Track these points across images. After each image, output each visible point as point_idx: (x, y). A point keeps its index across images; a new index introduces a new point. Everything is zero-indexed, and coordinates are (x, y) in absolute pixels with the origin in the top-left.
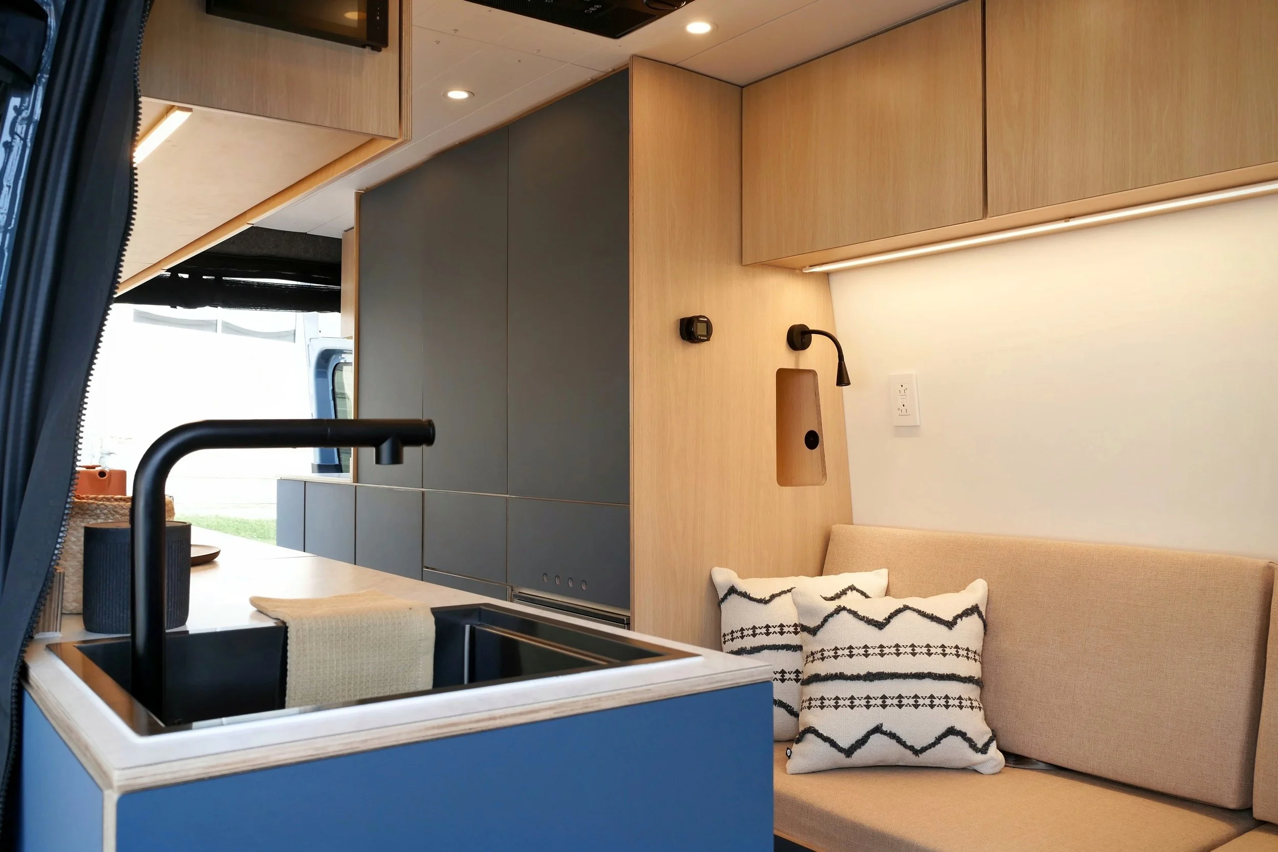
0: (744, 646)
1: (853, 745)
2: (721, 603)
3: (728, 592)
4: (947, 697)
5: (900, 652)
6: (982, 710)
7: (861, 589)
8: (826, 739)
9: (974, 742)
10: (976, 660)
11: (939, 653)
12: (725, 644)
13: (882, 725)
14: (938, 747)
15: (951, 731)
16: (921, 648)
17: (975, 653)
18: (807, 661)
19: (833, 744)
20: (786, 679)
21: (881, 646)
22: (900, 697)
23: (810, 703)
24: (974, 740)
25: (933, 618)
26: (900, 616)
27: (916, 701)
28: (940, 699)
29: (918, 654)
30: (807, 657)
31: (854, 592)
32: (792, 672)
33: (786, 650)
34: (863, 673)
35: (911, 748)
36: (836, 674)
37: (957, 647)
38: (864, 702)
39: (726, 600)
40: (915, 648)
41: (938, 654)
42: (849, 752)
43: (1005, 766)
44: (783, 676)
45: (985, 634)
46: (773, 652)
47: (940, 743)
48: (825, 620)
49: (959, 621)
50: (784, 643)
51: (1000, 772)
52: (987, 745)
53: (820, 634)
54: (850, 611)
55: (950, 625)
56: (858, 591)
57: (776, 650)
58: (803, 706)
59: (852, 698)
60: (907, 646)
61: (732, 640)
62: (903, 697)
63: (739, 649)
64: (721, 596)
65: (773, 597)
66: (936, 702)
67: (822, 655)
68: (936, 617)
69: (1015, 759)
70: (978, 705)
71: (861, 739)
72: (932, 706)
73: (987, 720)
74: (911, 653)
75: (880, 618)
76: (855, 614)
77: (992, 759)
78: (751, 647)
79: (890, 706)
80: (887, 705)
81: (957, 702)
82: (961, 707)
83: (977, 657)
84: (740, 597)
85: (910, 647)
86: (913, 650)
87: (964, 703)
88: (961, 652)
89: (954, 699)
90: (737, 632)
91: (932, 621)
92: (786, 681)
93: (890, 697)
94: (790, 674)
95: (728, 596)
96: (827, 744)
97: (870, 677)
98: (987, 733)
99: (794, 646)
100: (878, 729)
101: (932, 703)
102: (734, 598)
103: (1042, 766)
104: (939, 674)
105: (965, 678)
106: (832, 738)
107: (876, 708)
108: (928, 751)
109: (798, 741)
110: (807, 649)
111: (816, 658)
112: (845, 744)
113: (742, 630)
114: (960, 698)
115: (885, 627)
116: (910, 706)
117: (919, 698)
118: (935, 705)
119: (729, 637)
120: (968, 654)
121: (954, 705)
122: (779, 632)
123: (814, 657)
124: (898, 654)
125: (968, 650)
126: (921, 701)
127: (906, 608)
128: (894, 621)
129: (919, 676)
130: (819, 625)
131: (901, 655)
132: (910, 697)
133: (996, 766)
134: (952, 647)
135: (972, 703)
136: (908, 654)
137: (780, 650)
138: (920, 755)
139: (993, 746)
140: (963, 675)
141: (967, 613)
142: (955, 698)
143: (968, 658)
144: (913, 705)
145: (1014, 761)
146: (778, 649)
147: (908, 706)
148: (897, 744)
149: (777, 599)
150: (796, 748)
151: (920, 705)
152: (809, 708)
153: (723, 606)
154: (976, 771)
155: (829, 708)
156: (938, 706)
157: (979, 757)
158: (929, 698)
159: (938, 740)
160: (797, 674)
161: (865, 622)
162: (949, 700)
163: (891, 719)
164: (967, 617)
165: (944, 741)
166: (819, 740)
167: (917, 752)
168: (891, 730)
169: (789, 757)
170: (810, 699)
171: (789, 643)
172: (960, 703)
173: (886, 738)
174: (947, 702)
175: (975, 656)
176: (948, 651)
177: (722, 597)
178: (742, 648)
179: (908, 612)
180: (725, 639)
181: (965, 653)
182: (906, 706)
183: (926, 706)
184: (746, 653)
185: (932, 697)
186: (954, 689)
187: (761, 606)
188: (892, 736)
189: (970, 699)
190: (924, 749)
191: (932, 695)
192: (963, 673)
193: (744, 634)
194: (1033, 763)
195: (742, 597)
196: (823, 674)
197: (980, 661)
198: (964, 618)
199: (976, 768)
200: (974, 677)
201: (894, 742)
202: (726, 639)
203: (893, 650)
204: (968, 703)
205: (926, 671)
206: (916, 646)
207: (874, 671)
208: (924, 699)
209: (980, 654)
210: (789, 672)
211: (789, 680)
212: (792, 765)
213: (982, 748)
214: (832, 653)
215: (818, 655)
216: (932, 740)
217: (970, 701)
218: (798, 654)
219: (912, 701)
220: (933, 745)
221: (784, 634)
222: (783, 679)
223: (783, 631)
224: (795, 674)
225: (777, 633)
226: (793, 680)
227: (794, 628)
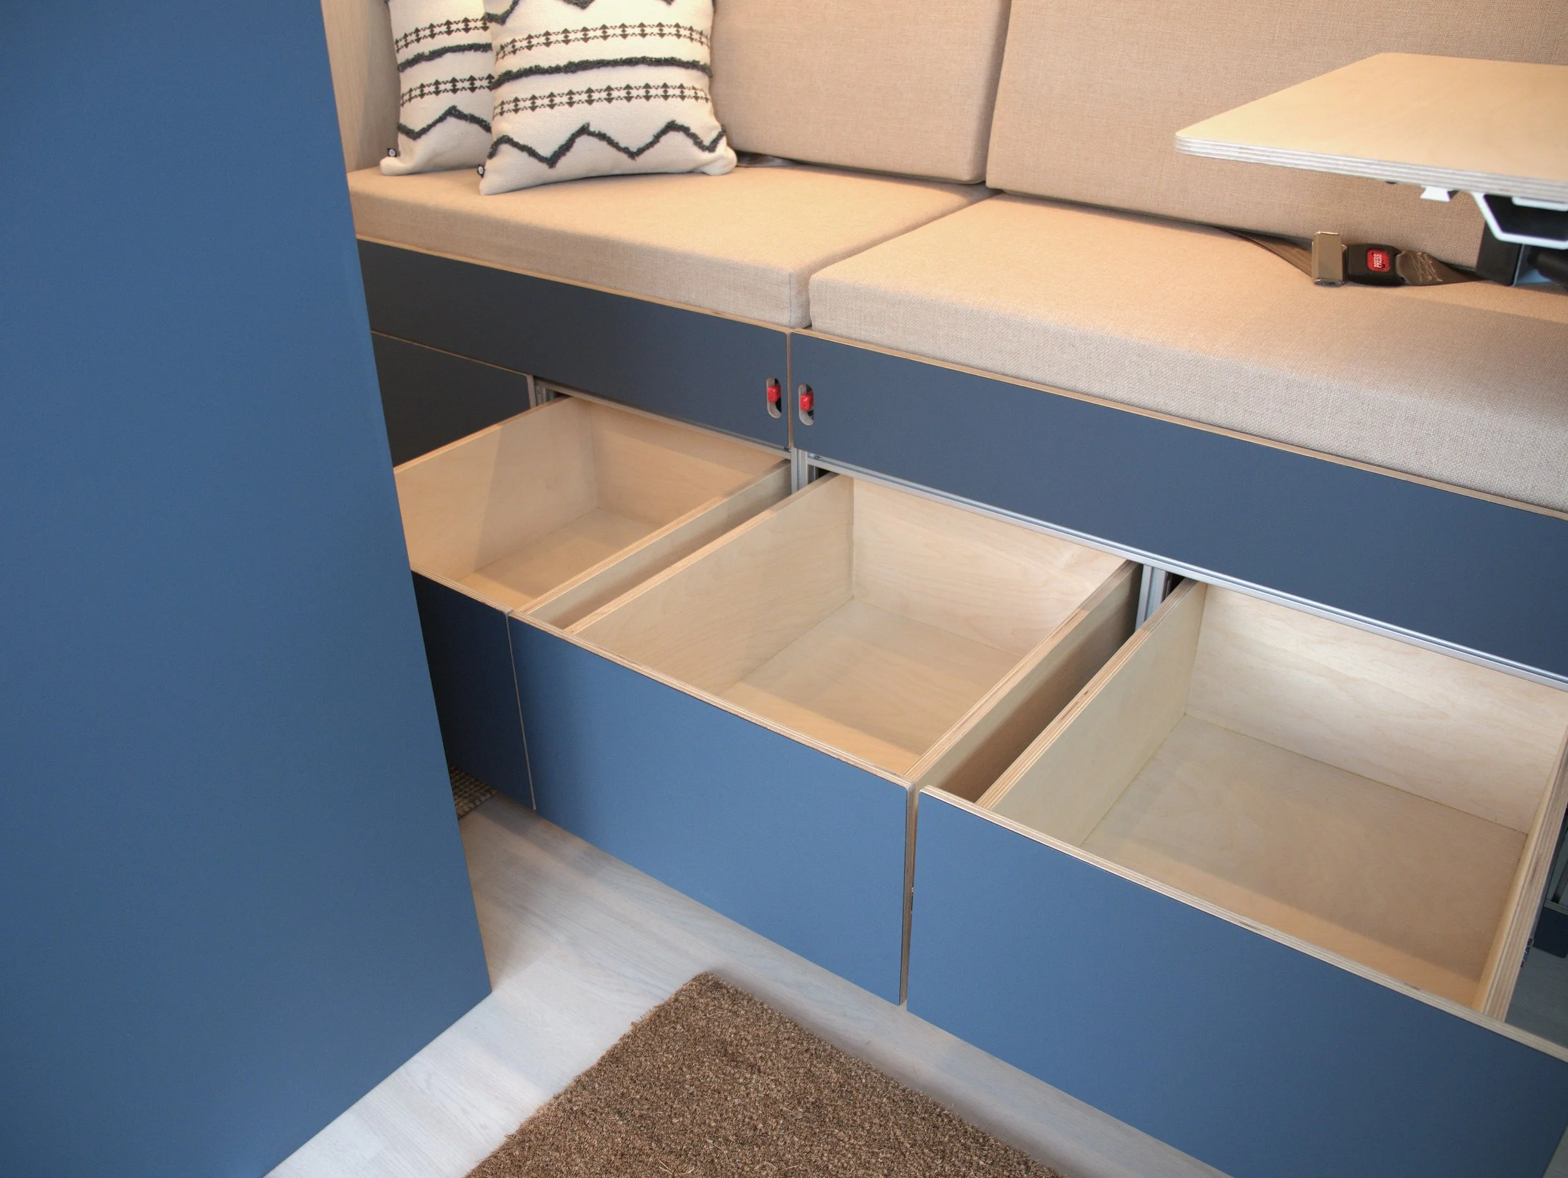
0: (421, 52)
1: (555, 152)
5: (607, 34)
6: (710, 104)
8: (523, 148)
9: (699, 138)
10: (702, 43)
11: (655, 33)
12: (398, 53)
13: (588, 124)
14: (657, 146)
15: (672, 127)
16: (633, 28)
17: (701, 34)
18: (497, 58)
19: (532, 153)
20: (476, 88)
21: (585, 30)
22: (609, 89)
23: (502, 108)
24: (699, 136)
27: (629, 93)
28: (657, 89)
29: (629, 36)
30: (498, 54)
32: (483, 78)
33: (474, 51)
34: (563, 63)
35: (626, 150)
36: (531, 68)
37: (677, 26)
38: (565, 99)
40: (626, 29)
41: (654, 35)
42: (552, 161)
43: (737, 166)
44: (472, 84)
45: (715, 12)
46: (458, 56)
47: (658, 142)
48: (515, 3)
50: (470, 42)
51: (731, 172)
52: (715, 142)
53: (510, 22)
57: (461, 52)
58: (495, 115)
59: (552, 95)
60: (616, 26)
61: (406, 45)
62: (612, 90)
63: (415, 55)
66: (653, 92)
67: (514, 46)
69: (748, 158)
70: (704, 96)
71: (565, 145)
72: (648, 97)
73: (717, 114)
74: (621, 35)
77: (721, 158)
78: (430, 52)
79: (597, 101)
80: (593, 101)
81: (677, 92)
82: (683, 97)
83: (704, 40)
85: (619, 27)
86: (624, 31)
87: (687, 92)
88: (682, 32)
89: (674, 88)
90: (411, 35)
92: (477, 90)
93: (597, 90)
94: (481, 80)
96: (525, 155)
97: (573, 68)
98: (715, 128)
99: (482, 45)
100: (584, 130)
101: (647, 94)
103: (778, 161)
104: (655, 58)
105: (687, 63)
106: (529, 146)
107: (581, 104)
108: (647, 153)
109: (491, 155)
110: (496, 45)
111: (507, 52)
112: (546, 151)
113: (417, 31)
114: (681, 87)
115: (588, 5)
116: (621, 99)
117: (632, 89)
118: (651, 96)
119: (402, 43)
121: (674, 95)
123: (504, 52)
124: (605, 37)
125: (691, 29)
126: (634, 93)
129: (631, 62)
130: (508, 10)
131: (609, 38)
132: (621, 88)
133: (725, 166)
134: (671, 25)
135: (696, 93)
136: (617, 36)
137: (466, 52)
138: (637, 159)
139: (723, 142)
140: (684, 59)
142: (676, 87)
143: (692, 39)
144: (625, 98)
145: (750, 161)
146: (463, 51)
147: (619, 99)
148: (609, 146)
150: (490, 164)
151: (632, 97)
152: (502, 113)
154: (704, 173)
155: (525, 111)
156: (655, 97)
157: (706, 156)
158: (644, 88)
159: (657, 138)
160: (490, 80)
161: (564, 1)
162: (668, 89)
163: (599, 116)
165: (664, 139)
166: (515, 151)
167: (633, 155)
168: (600, 130)
169: (482, 175)
170: (503, 103)
171: (477, 42)
172: (682, 92)
173: (594, 141)
174: (665, 92)
175: (701, 38)
176: (666, 30)
178: (418, 54)
180: (398, 46)
181: (687, 33)
182: (617, 99)
183: (641, 98)
184: (424, 60)
185: (647, 86)
186: (673, 76)
188: (602, 136)
189: (694, 88)
190: (641, 151)
191: (647, 84)
192: (685, 57)
193: (420, 37)
194: (768, 161)
196: (515, 70)
197: (707, 45)
199: (706, 169)
200: (699, 62)
201: (604, 144)
202: (400, 46)
203: (599, 33)
204: (692, 93)
205: (639, 56)
206: (627, 27)
207: (576, 60)
208: (638, 89)
209: (709, 37)
210: (479, 79)
211: (480, 88)
212: (485, 184)
213: (710, 146)
214: (525, 43)
215: (509, 49)
216: (650, 139)
217: (694, 91)
218: (489, 56)
219: (623, 93)
220: (651, 145)
221: (470, 31)
222: (472, 87)
223: (468, 27)
224: (488, 81)
225: (462, 30)
226: (485, 87)
227: (482, 20)
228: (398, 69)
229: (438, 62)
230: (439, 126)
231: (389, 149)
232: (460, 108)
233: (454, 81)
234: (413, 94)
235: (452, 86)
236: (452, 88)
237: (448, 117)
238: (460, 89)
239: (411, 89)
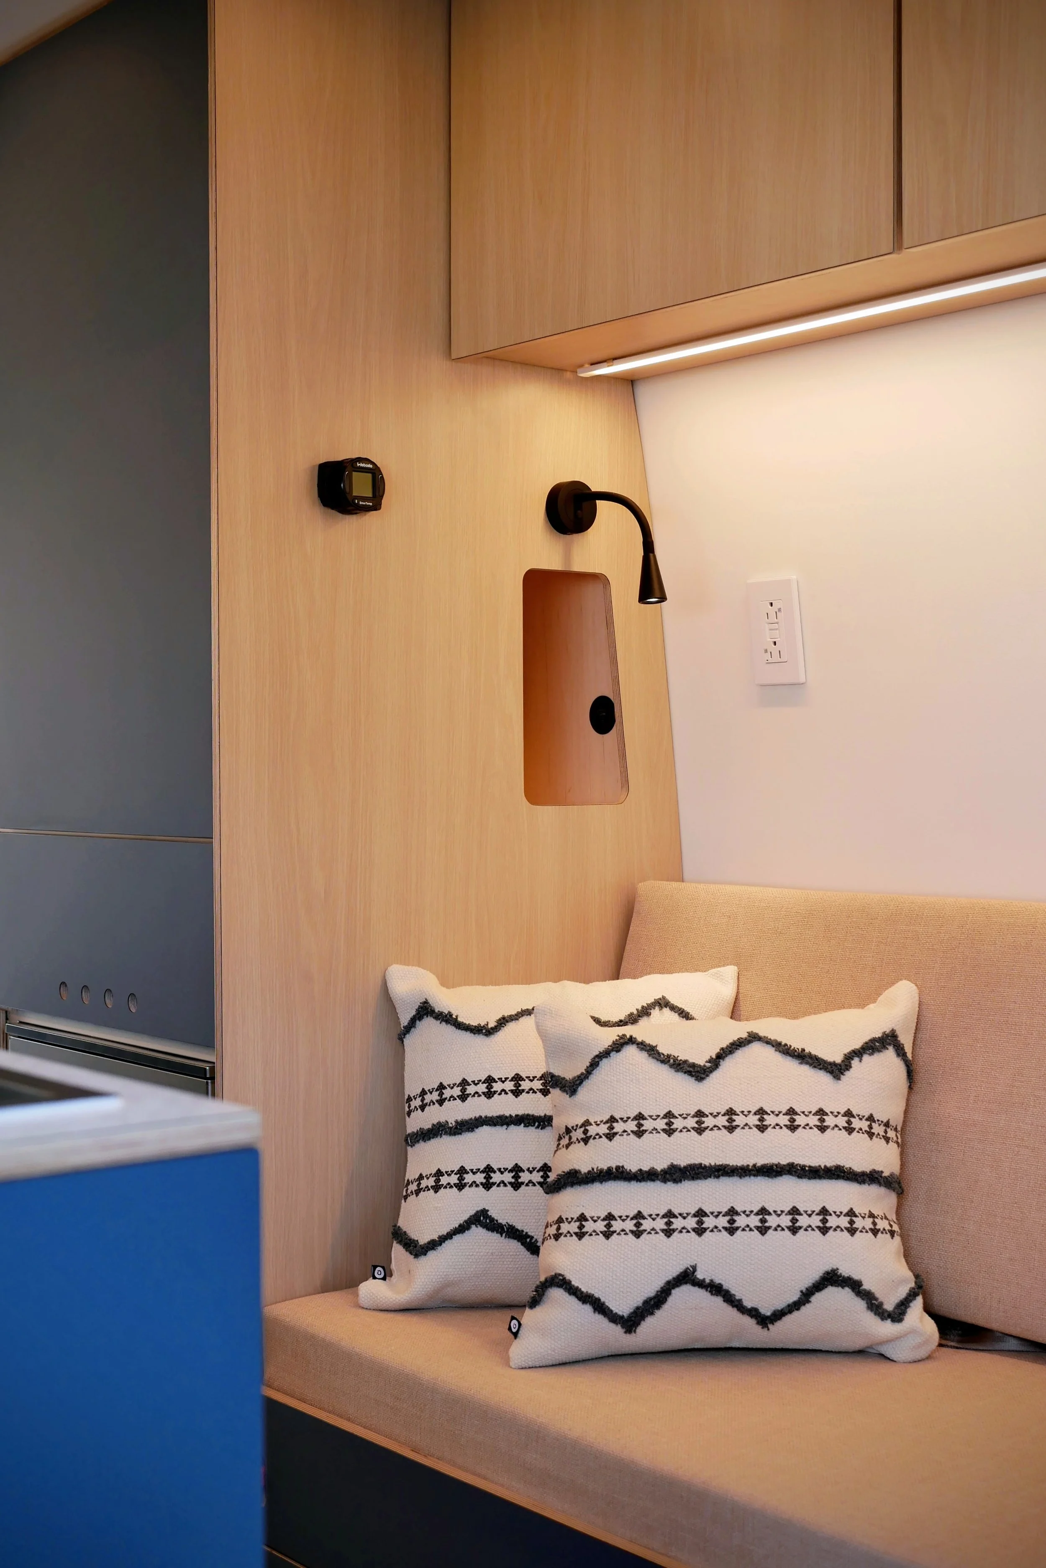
0: (443, 1120)
1: (638, 1308)
2: (405, 1035)
3: (417, 1014)
4: (824, 1212)
5: (734, 1124)
6: (897, 1238)
7: (680, 1006)
8: (585, 1298)
9: (876, 1299)
10: (887, 1140)
11: (811, 1125)
12: (409, 1116)
13: (694, 1268)
14: (805, 1309)
15: (832, 1279)
16: (777, 1115)
17: (887, 1125)
18: (559, 1144)
19: (599, 1307)
20: (522, 1183)
21: (700, 1114)
22: (732, 1212)
23: (559, 1228)
24: (877, 1295)
25: (803, 1057)
26: (740, 1054)
27: (763, 1221)
28: (810, 1216)
29: (769, 1129)
30: (560, 1139)
31: (666, 1011)
32: (534, 1169)
33: (525, 1126)
34: (660, 1165)
35: (753, 1313)
36: (610, 1169)
37: (848, 1114)
38: (660, 1224)
39: (413, 1029)
40: (765, 1117)
41: (811, 1128)
42: (630, 1322)
43: (940, 1345)
44: (516, 1177)
45: (910, 1090)
46: (499, 1131)
47: (809, 1302)
48: (594, 1064)
49: (855, 1062)
50: (520, 1113)
51: (929, 1358)
52: (903, 1306)
53: (583, 1092)
54: (644, 1047)
55: (837, 1070)
56: (673, 1008)
57: (505, 1127)
58: (547, 1235)
59: (639, 1216)
60: (749, 1112)
61: (423, 1108)
62: (737, 1214)
63: (433, 1124)
64: (404, 1021)
65: (503, 1022)
66: (803, 1221)
67: (585, 1132)
68: (810, 1056)
69: (958, 1333)
70: (888, 1228)
71: (654, 1297)
72: (794, 1229)
73: (907, 1255)
74: (757, 1126)
75: (701, 1059)
76: (651, 1051)
77: (913, 1332)
78: (456, 1122)
79: (712, 1231)
80: (705, 1229)
81: (844, 1222)
82: (852, 1231)
83: (891, 1134)
84: (439, 1022)
85: (755, 1114)
86: (762, 1120)
87: (859, 1223)
88: (856, 1123)
89: (839, 1216)
90: (431, 1093)
91: (801, 1063)
92: (523, 1187)
93: (712, 1213)
94: (531, 1172)
95: (418, 1022)
96: (588, 1308)
97: (676, 1174)
98: (903, 1281)
99: (540, 1117)
100: (687, 1277)
101: (794, 1223)
102: (428, 1024)
104: (810, 1167)
105: (863, 1174)
106: (596, 1295)
107: (684, 1234)
108: (788, 1319)
109: (534, 1303)
110: (560, 1123)
111: (574, 1139)
112: (623, 1306)
113: (441, 1087)
114: (851, 1213)
115: (707, 1076)
116: (751, 1230)
117: (770, 1214)
118: (800, 1228)
119: (417, 1102)
120: (870, 1127)
121: (838, 1227)
122: (512, 1091)
123: (570, 1138)
124: (731, 1129)
125: (871, 1118)
126: (772, 1221)
127: (753, 1038)
128: (727, 1064)
129: (770, 1171)
130: (582, 1074)
131: (738, 1130)
132: (752, 1212)
133: (919, 1346)
134: (839, 1113)
135: (874, 1224)
136: (750, 1128)
137: (512, 1127)
138: (770, 1326)
139: (918, 1304)
140: (858, 1168)
141: (872, 1047)
142: (841, 1213)
143: (871, 1135)
144: (758, 1228)
145: (959, 1335)
146: (508, 1125)
147: (747, 1229)
148: (725, 1305)
149: (511, 1026)
150: (529, 1316)
151: (769, 1228)
152: (557, 1237)
153: (408, 1040)
154: (883, 1356)
155: (594, 1237)
156: (806, 1230)
157: (887, 1328)
158: (789, 1213)
159: (806, 1296)
160: (545, 1173)
161: (671, 1066)
162: (828, 1217)
163: (713, 1256)
164: (871, 1054)
165: (818, 1298)
166: (573, 1301)
167: (764, 1321)
168: (713, 1277)
169: (516, 1335)
170: (560, 1220)
171: (531, 1113)
172: (852, 1222)
173: (702, 1294)
174: (824, 1221)
175: (886, 1132)
176: (830, 1121)
177: (406, 1024)
178: (439, 1123)
179: (756, 1047)
180: (409, 1106)
181: (864, 1125)
182: (744, 1230)
183: (783, 1229)
184: (446, 1133)
185: (795, 1211)
186: (839, 1196)
187: (479, 1039)
188: (715, 1289)
189: (871, 1215)
190: (778, 1315)
191: (794, 1207)
192: (859, 1166)
193: (444, 1096)
195: (444, 1023)
196: (584, 1169)
197: (897, 1143)
198: (866, 1058)
199: (884, 1350)
200: (882, 1172)
201: (719, 1300)
202: (412, 1107)
203: (722, 1121)
204: (868, 1223)
205: (784, 1162)
206: (767, 1113)
207: (683, 1162)
208: (779, 1215)
209: (899, 1129)
210: (528, 1169)
211: (527, 1185)
212: (520, 1351)
213: (894, 1311)
214: (603, 1129)
215: (579, 1134)
216: (795, 1297)
217: (871, 1220)
218: (547, 1134)
219: (755, 1221)
220: (796, 1306)
221: (521, 1094)
222: (516, 1182)
223: (520, 1088)
224: (541, 1173)
225: (509, 1092)
226: (537, 1184)
227: (541, 1082)
228: (406, 1140)
229: (467, 1137)
230: (457, 1238)
231: (375, 1267)
232: (493, 1213)
233: (488, 1170)
234: (424, 1183)
235: (485, 1178)
236: (484, 1181)
237: (473, 1227)
238: (496, 1183)
239: (421, 1175)
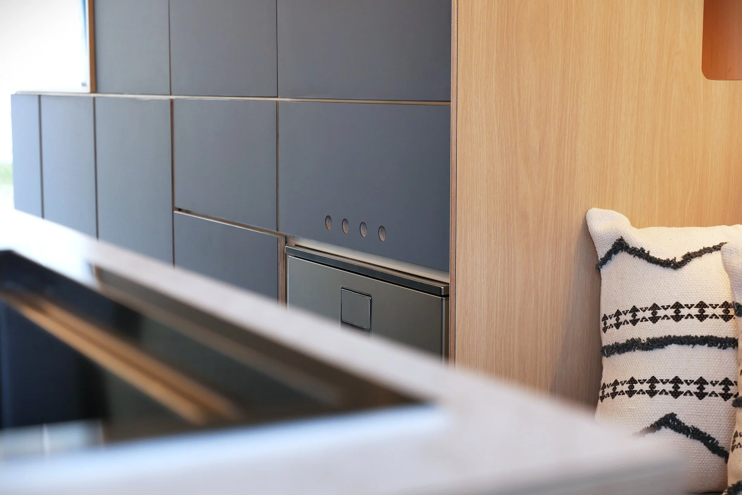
0: (636, 337)
2: (602, 265)
3: (613, 249)
12: (605, 332)
20: (706, 394)
32: (717, 382)
33: (709, 346)
39: (609, 261)
44: (701, 388)
46: (686, 350)
50: (705, 334)
57: (691, 346)
58: (736, 443)
61: (618, 326)
63: (628, 340)
64: (602, 253)
65: (688, 258)
78: (648, 339)
84: (632, 256)
90: (625, 314)
92: (707, 397)
94: (714, 385)
95: (613, 255)
99: (722, 339)
102: (622, 257)
113: (635, 310)
119: (613, 321)
122: (697, 316)
137: (698, 346)
146: (694, 344)
149: (695, 262)
153: (605, 271)
160: (726, 386)
171: (714, 334)
177: (603, 256)
178: (633, 339)
180: (605, 324)
184: (639, 348)
187: (668, 272)
193: (637, 318)
195: (637, 257)
202: (608, 324)
210: (712, 382)
211: (710, 395)
218: (728, 353)
221: (705, 319)
222: (701, 393)
223: (704, 314)
224: (723, 386)
225: (695, 317)
226: (719, 395)
227: (723, 309)
228: (602, 351)
229: (657, 353)
232: (680, 417)
233: (677, 381)
234: (619, 388)
235: (673, 387)
236: (673, 390)
237: (663, 428)
238: (683, 392)
239: (616, 381)
